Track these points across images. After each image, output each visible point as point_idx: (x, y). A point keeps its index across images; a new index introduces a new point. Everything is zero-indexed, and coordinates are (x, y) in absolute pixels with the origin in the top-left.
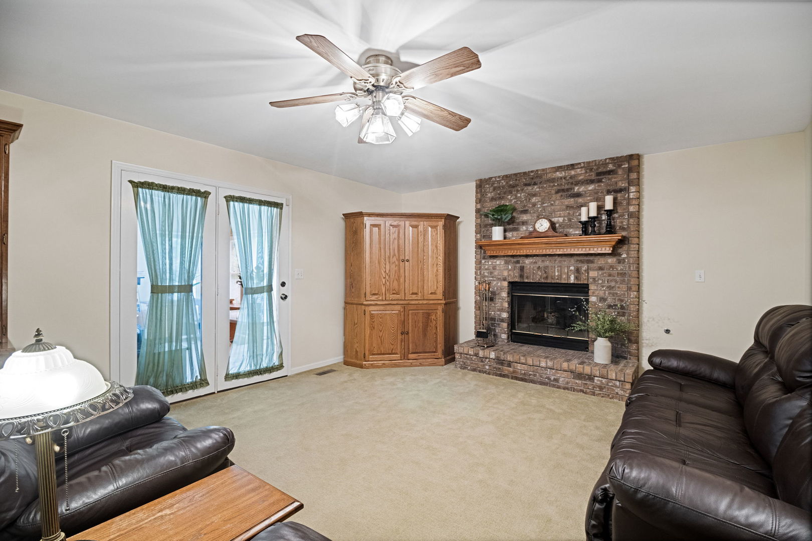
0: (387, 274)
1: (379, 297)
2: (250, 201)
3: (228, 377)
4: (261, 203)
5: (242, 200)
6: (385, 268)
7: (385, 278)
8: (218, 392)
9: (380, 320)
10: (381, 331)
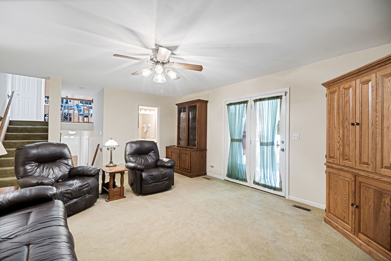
0: (341, 139)
1: (335, 161)
2: (264, 99)
3: (255, 183)
4: (269, 99)
5: (261, 100)
6: (339, 132)
7: (339, 142)
8: (251, 187)
9: (336, 183)
10: (336, 194)
